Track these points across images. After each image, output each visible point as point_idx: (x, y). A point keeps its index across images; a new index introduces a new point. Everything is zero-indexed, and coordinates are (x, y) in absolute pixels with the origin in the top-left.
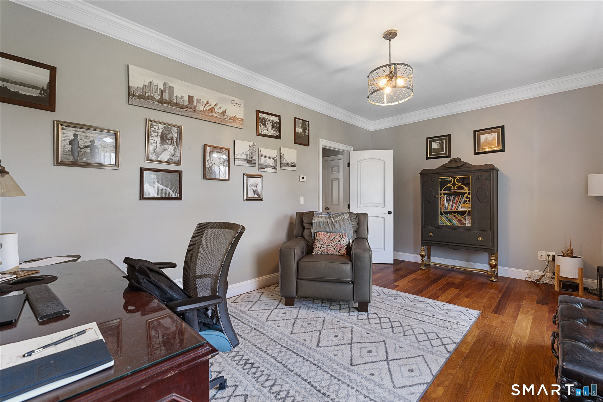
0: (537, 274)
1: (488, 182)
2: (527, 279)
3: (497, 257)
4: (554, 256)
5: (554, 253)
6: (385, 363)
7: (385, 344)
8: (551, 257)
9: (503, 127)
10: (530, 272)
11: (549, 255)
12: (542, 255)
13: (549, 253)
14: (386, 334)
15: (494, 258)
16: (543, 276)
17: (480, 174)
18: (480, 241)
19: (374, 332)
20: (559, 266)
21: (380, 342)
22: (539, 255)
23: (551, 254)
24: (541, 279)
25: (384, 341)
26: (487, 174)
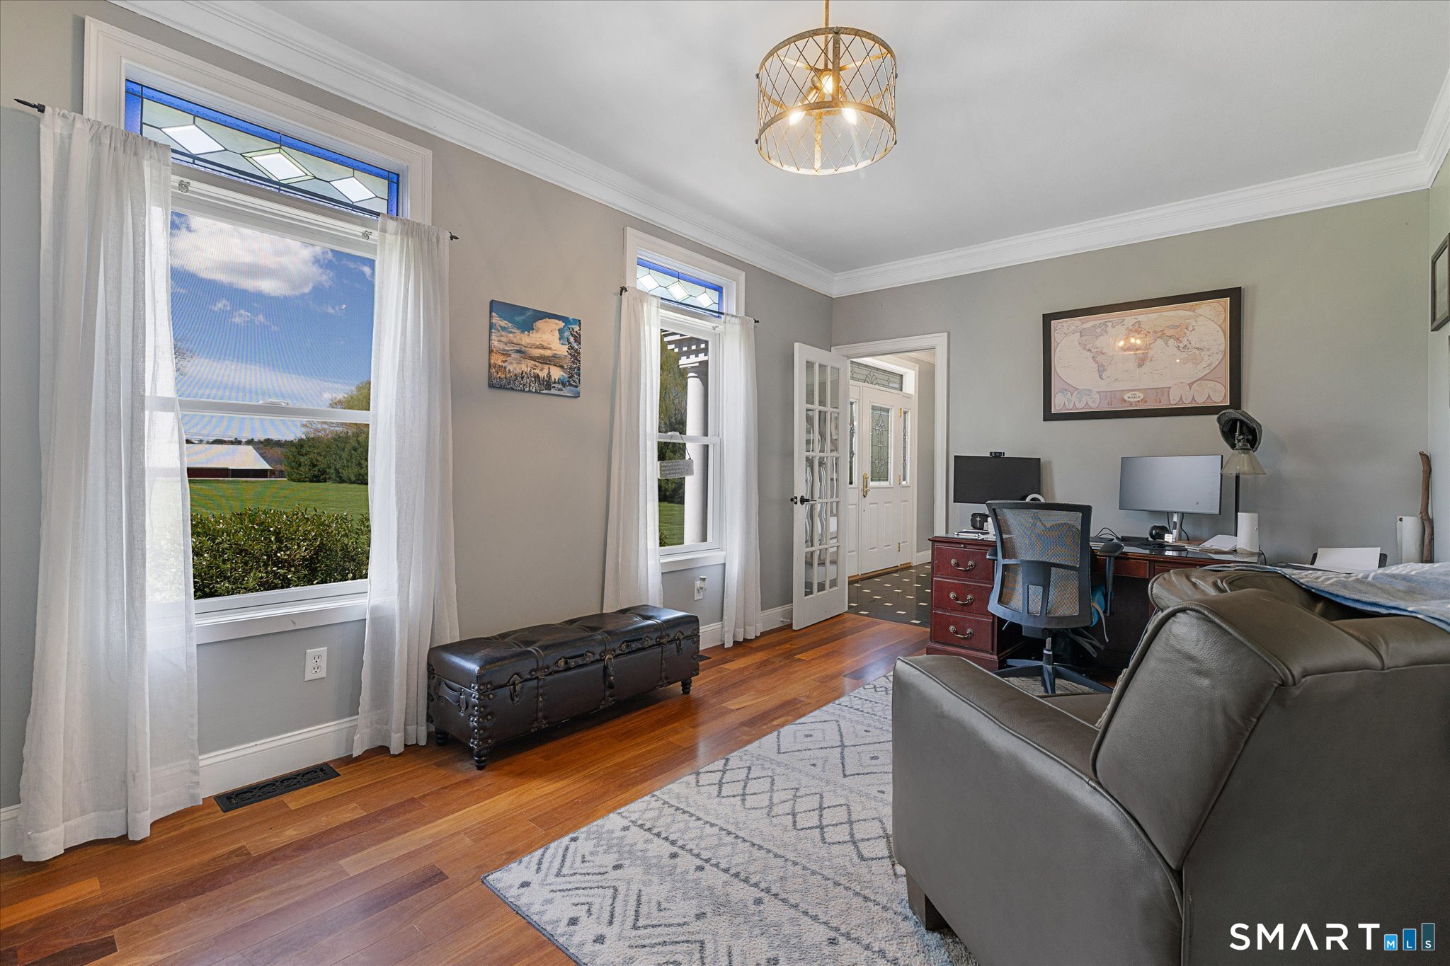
6: (846, 742)
7: (843, 771)
14: (839, 790)
19: (867, 796)
21: (854, 775)
25: (845, 776)
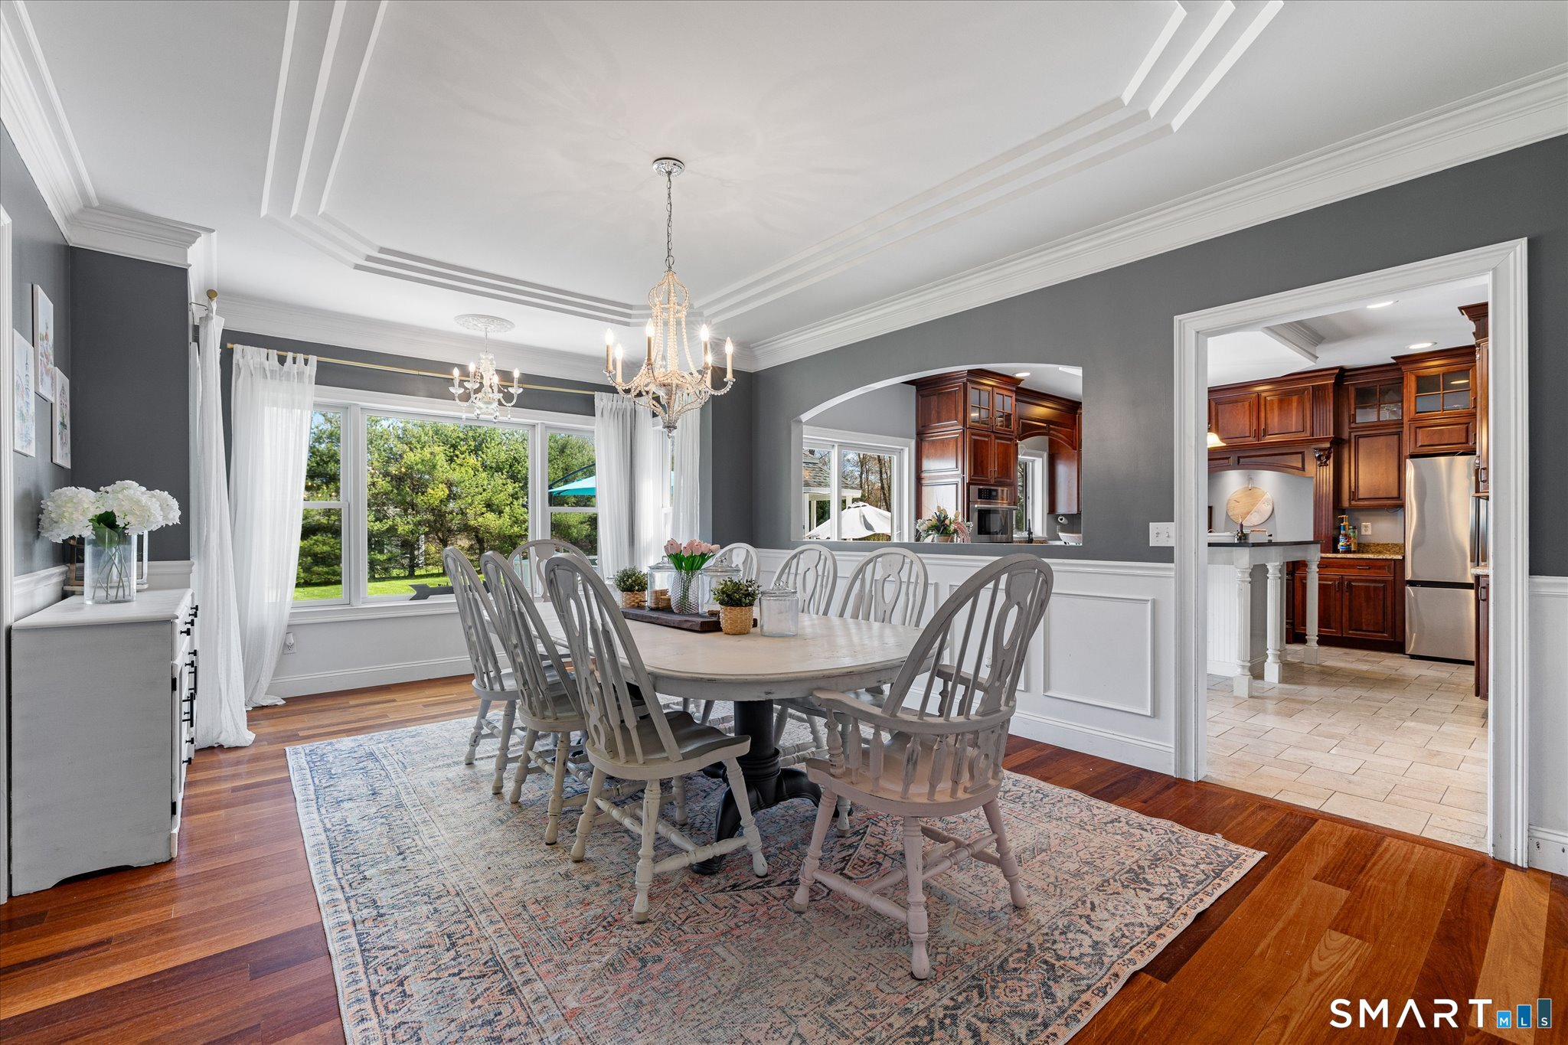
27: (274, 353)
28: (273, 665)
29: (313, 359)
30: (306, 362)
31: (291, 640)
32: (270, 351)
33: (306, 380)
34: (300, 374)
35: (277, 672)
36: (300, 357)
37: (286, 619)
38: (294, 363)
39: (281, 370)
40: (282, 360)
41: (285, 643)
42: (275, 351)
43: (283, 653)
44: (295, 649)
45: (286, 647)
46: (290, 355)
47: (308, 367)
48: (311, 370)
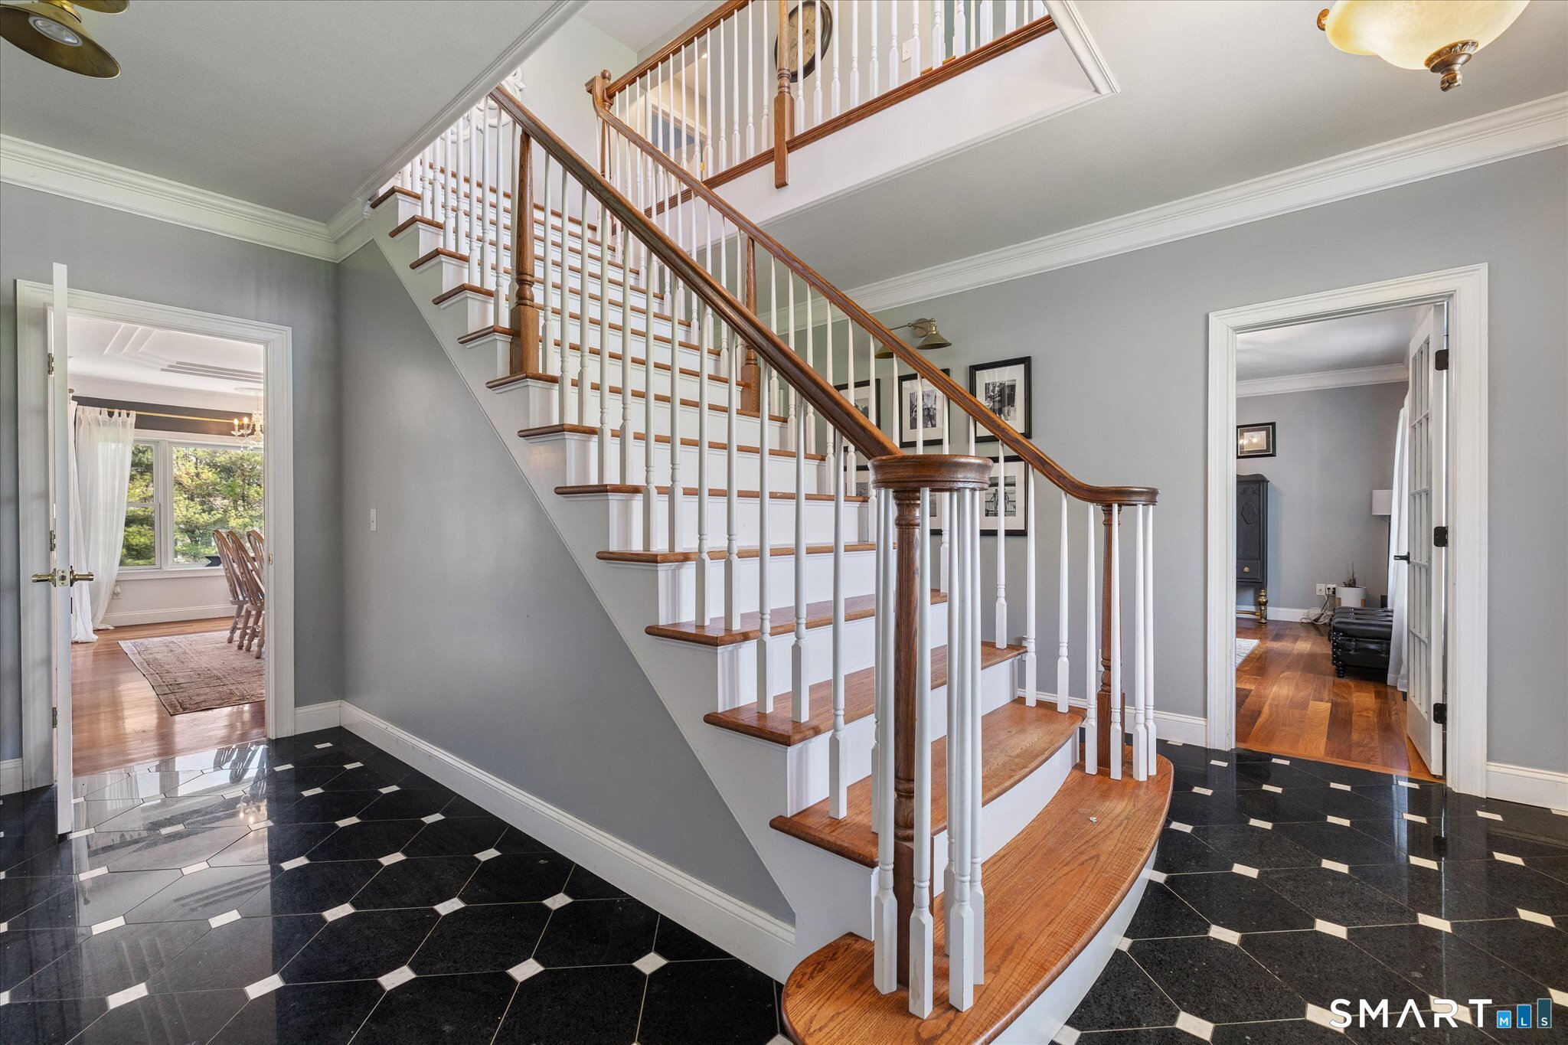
0: (1315, 612)
1: (1256, 496)
2: (1304, 621)
3: (1266, 592)
4: (1334, 589)
5: (1334, 586)
8: (1331, 590)
9: (1273, 424)
10: (1306, 611)
11: (1329, 589)
12: (1321, 589)
13: (1329, 586)
15: (1263, 594)
16: (1322, 614)
17: (1247, 486)
18: (1246, 573)
20: (1340, 599)
22: (1318, 589)
23: (1332, 586)
24: (1319, 618)
26: (1255, 487)
27: (105, 411)
28: (106, 605)
29: (133, 413)
30: (128, 415)
31: (118, 590)
32: (102, 409)
33: (129, 427)
34: (124, 423)
35: (109, 610)
36: (124, 412)
37: (115, 577)
38: (120, 416)
39: (110, 420)
40: (111, 414)
41: (114, 593)
42: (106, 409)
43: (112, 598)
44: (121, 596)
45: (115, 595)
46: (116, 411)
47: (130, 418)
48: (132, 419)
